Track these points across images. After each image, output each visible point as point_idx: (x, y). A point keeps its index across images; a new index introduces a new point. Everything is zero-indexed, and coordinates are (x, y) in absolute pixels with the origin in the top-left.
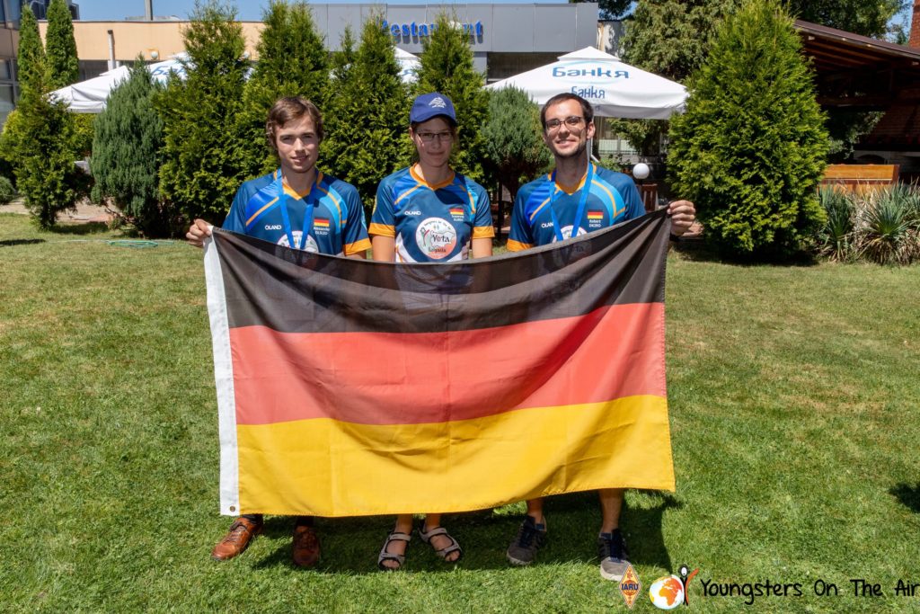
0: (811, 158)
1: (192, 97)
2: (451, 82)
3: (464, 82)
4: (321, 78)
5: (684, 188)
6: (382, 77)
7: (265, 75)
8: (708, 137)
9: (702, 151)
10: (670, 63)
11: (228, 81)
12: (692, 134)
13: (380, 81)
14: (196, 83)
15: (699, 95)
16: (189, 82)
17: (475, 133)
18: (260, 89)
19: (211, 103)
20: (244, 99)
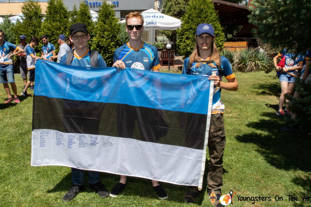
0: (219, 41)
1: (24, 28)
2: (108, 21)
3: (112, 21)
4: (67, 21)
5: (182, 51)
6: (86, 20)
7: (48, 20)
8: (188, 36)
9: (186, 40)
10: (177, 12)
11: (36, 22)
12: (183, 35)
13: (86, 21)
14: (26, 23)
15: (185, 23)
16: (23, 23)
17: (116, 37)
18: (47, 25)
19: (31, 30)
20: (42, 28)
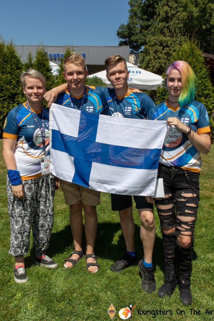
4: (20, 73)
10: (157, 69)
